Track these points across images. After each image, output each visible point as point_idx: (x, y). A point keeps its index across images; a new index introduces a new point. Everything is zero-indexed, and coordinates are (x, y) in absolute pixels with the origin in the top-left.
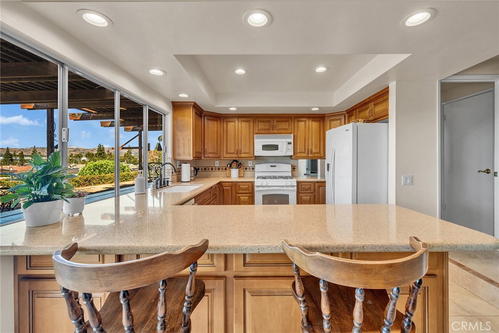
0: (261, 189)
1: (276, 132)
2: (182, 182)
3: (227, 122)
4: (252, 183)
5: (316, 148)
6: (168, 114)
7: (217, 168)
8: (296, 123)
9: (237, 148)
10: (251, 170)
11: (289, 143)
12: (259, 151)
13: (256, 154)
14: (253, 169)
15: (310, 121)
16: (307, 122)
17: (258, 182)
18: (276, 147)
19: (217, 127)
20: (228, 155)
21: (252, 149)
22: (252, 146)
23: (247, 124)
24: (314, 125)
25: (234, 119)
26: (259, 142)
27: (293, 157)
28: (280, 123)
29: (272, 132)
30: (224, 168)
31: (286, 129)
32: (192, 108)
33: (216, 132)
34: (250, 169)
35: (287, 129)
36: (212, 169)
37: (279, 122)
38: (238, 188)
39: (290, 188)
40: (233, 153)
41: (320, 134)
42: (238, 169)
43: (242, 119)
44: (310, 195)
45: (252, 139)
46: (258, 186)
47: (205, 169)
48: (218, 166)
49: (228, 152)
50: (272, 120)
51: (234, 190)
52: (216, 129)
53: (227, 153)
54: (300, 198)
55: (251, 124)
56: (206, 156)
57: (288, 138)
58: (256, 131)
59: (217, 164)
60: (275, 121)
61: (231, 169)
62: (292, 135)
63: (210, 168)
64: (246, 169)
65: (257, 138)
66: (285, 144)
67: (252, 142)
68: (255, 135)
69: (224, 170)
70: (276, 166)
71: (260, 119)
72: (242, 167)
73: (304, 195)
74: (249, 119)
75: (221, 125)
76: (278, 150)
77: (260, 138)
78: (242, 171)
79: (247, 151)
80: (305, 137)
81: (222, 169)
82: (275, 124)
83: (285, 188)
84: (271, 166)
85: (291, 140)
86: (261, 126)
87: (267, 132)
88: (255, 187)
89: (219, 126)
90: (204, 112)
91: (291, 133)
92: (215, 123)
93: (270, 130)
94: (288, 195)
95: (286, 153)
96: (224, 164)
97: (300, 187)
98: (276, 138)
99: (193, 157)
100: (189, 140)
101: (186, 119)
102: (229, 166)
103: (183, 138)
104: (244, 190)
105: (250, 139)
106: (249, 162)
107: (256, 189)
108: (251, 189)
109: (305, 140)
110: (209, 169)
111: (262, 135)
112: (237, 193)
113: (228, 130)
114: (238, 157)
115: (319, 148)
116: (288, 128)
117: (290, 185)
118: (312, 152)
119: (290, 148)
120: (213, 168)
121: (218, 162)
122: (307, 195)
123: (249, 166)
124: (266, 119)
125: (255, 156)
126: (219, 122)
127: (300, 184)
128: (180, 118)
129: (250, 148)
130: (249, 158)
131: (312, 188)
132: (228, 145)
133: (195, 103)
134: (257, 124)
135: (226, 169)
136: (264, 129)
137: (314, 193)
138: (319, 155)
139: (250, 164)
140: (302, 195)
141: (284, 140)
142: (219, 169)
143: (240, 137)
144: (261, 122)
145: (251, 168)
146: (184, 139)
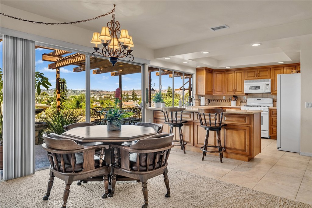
1: (259, 78)
3: (228, 74)
7: (224, 100)
8: (273, 71)
9: (234, 88)
11: (268, 85)
12: (247, 90)
13: (246, 92)
14: (246, 101)
18: (258, 87)
19: (222, 77)
20: (228, 93)
23: (240, 74)
25: (232, 72)
27: (271, 94)
32: (204, 70)
33: (221, 80)
34: (244, 101)
35: (267, 76)
36: (221, 101)
37: (261, 71)
40: (231, 92)
42: (236, 101)
43: (237, 72)
45: (243, 83)
47: (218, 101)
49: (229, 91)
50: (256, 70)
52: (221, 78)
53: (228, 92)
54: (271, 119)
55: (243, 74)
56: (215, 93)
57: (267, 81)
58: (246, 78)
60: (258, 71)
61: (231, 101)
62: (271, 79)
63: (220, 100)
64: (242, 101)
66: (265, 85)
68: (245, 81)
69: (228, 102)
70: (261, 100)
71: (248, 71)
72: (239, 100)
74: (242, 71)
75: (224, 76)
76: (259, 89)
77: (248, 82)
78: (239, 102)
79: (240, 90)
81: (227, 101)
82: (258, 73)
84: (257, 100)
85: (270, 83)
86: (249, 75)
87: (253, 78)
89: (223, 76)
90: (214, 70)
91: (269, 78)
92: (221, 75)
93: (255, 77)
94: (263, 117)
95: (265, 91)
96: (228, 98)
98: (258, 82)
99: (205, 94)
100: (203, 85)
102: (230, 99)
105: (241, 83)
106: (243, 97)
110: (220, 101)
111: (249, 80)
113: (229, 78)
114: (234, 94)
119: (268, 88)
120: (222, 100)
121: (225, 97)
124: (252, 71)
125: (245, 94)
126: (223, 74)
127: (271, 111)
128: (200, 75)
130: (241, 94)
132: (229, 87)
133: (206, 68)
134: (246, 74)
135: (229, 101)
136: (251, 77)
139: (245, 98)
140: (273, 117)
141: (264, 83)
142: (225, 101)
143: (236, 82)
144: (249, 72)
146: (201, 85)
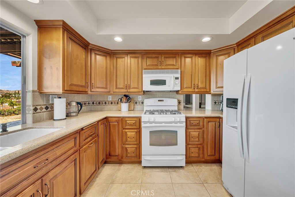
0: (148, 125)
1: (163, 67)
2: (54, 120)
3: (117, 58)
4: (140, 119)
5: (202, 83)
6: (28, 35)
7: (110, 102)
8: (183, 59)
9: (126, 83)
10: (141, 104)
11: (177, 78)
12: (147, 86)
13: (144, 89)
14: (142, 103)
15: (197, 57)
16: (194, 58)
17: (145, 118)
18: (162, 82)
19: (107, 63)
20: (117, 90)
21: (140, 84)
22: (140, 82)
23: (136, 60)
24: (200, 61)
25: (124, 56)
26: (147, 78)
27: (180, 92)
28: (168, 59)
29: (160, 67)
30: (116, 102)
31: (173, 65)
32: (61, 29)
34: (139, 103)
36: (105, 103)
38: (124, 123)
39: (179, 125)
40: (122, 88)
41: (206, 70)
42: (128, 104)
43: (131, 55)
44: (199, 130)
45: (140, 75)
46: (145, 122)
47: (99, 103)
48: (111, 100)
49: (118, 87)
50: (160, 56)
51: (120, 126)
53: (116, 88)
54: (188, 134)
55: (140, 60)
56: (93, 90)
57: (175, 73)
58: (145, 66)
59: (110, 98)
60: (163, 57)
61: (121, 104)
62: (179, 71)
63: (104, 102)
64: (136, 103)
65: (145, 73)
66: (173, 79)
67: (140, 77)
68: (143, 71)
69: (116, 104)
70: (163, 101)
71: (149, 56)
72: (132, 101)
73: (193, 130)
74: (138, 55)
75: (110, 60)
76: (165, 84)
77: (148, 73)
78: (132, 105)
79: (136, 86)
80: (192, 72)
81: (115, 103)
82: (163, 60)
83: (173, 124)
84: (159, 101)
85: (179, 75)
86: (149, 62)
87: (155, 67)
88: (142, 123)
90: (90, 45)
91: (178, 69)
92: (104, 58)
93: (157, 65)
94: (177, 131)
95: (173, 88)
96: (116, 99)
97: (188, 122)
98: (163, 73)
100: (57, 69)
101: (55, 42)
102: (120, 100)
103: (51, 66)
104: (131, 125)
105: (138, 74)
106: (139, 96)
107: (143, 125)
108: (138, 124)
109: (192, 75)
110: (102, 103)
112: (124, 129)
113: (118, 66)
114: (127, 92)
115: (205, 83)
116: (175, 64)
117: (178, 120)
118: (198, 87)
119: (177, 83)
120: (107, 102)
121: (111, 96)
122: (196, 130)
123: (139, 100)
124: (154, 56)
125: (144, 92)
126: (108, 58)
127: (188, 119)
128: (47, 42)
129: (138, 83)
130: (138, 93)
131: (201, 124)
132: (118, 80)
133: (64, 22)
134: (145, 60)
135: (118, 103)
136: (153, 65)
137: (203, 129)
138: (205, 90)
139: (140, 98)
140: (190, 130)
141: (172, 75)
142: (112, 103)
143: (129, 72)
144: (149, 58)
145: (141, 102)
146: (51, 68)
